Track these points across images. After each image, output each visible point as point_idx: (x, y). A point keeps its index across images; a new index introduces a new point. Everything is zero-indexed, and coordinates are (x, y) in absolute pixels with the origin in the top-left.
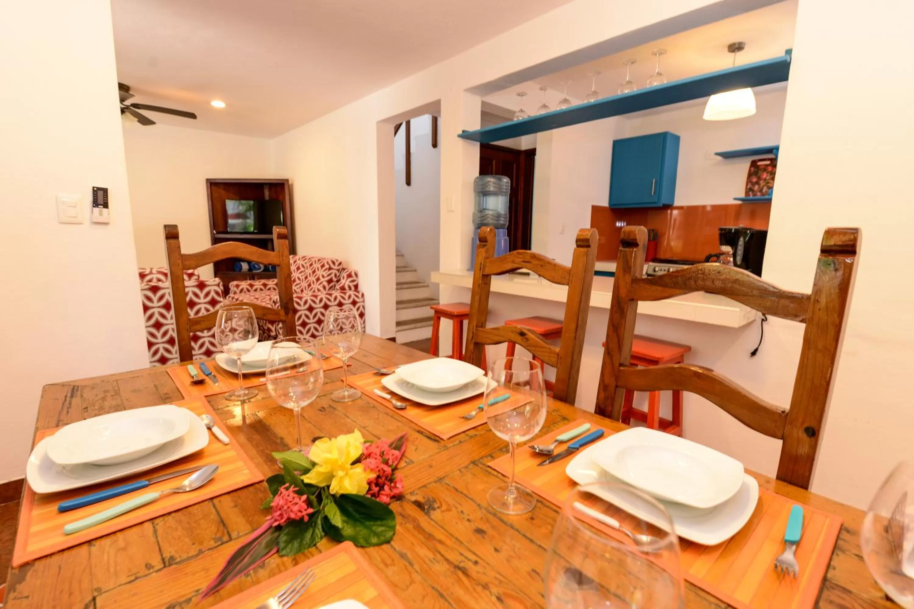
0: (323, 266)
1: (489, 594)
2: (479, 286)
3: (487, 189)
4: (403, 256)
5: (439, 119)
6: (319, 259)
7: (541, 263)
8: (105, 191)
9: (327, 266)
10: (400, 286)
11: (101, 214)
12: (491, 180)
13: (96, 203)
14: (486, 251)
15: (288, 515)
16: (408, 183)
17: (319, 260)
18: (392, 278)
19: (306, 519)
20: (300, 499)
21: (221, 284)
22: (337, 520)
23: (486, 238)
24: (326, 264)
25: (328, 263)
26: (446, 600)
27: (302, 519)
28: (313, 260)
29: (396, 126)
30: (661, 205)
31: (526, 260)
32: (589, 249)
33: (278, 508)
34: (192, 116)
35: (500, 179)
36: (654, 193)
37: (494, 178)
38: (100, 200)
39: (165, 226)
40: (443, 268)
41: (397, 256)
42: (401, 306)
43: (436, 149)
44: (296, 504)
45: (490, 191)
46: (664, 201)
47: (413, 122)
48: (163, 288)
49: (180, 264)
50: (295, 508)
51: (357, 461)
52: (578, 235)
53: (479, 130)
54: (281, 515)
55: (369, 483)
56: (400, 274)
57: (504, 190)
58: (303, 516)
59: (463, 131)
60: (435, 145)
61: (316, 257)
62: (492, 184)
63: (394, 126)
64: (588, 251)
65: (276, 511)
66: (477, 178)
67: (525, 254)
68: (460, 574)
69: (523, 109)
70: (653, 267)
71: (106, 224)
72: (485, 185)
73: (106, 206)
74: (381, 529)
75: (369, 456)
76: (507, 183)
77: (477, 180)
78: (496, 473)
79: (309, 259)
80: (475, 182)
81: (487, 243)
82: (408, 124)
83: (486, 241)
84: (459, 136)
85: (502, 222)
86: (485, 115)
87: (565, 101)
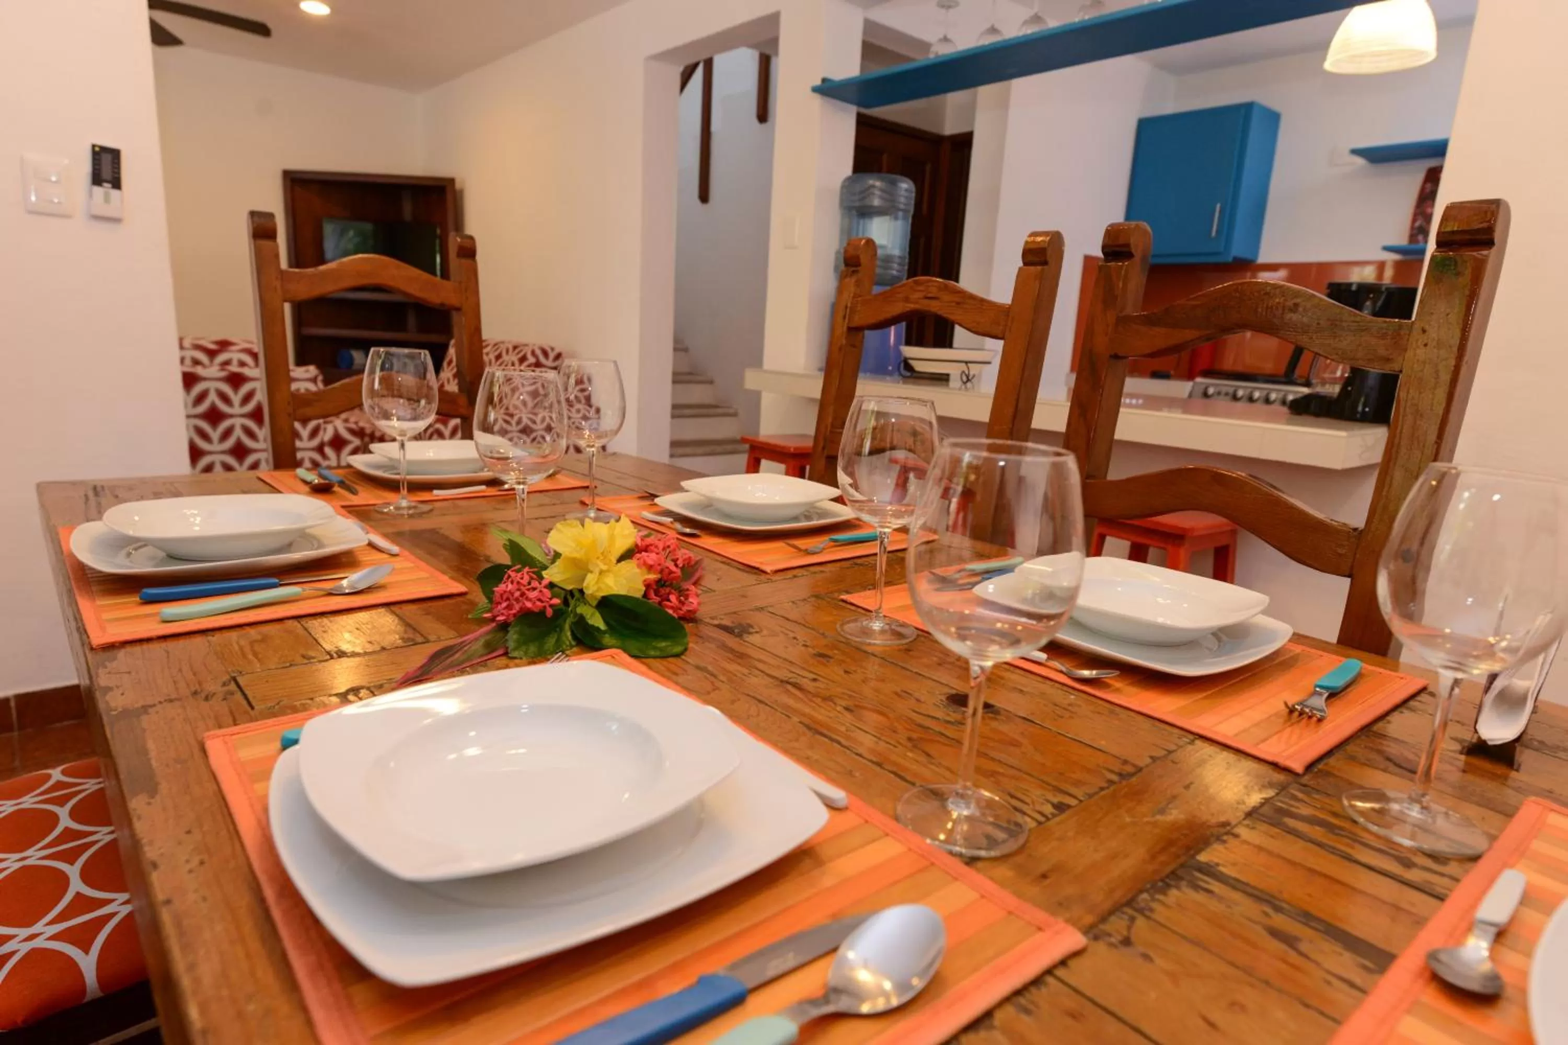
0: (523, 359)
1: (833, 705)
2: (840, 349)
3: (867, 202)
4: (686, 350)
5: (774, 61)
6: (515, 344)
7: (957, 300)
8: (115, 154)
9: (532, 360)
10: (679, 411)
11: (107, 199)
12: (875, 183)
13: (97, 179)
14: (858, 284)
15: (521, 604)
16: (704, 196)
17: (515, 348)
18: (665, 395)
19: (549, 612)
20: (540, 583)
21: (320, 378)
22: (597, 620)
23: (858, 257)
24: (529, 356)
25: (533, 353)
26: (767, 704)
27: (542, 612)
28: (503, 348)
29: (686, 68)
30: (1230, 259)
31: (930, 295)
32: (1045, 267)
33: (505, 597)
34: (261, 30)
35: (894, 183)
36: (1217, 231)
37: (882, 180)
38: (106, 172)
39: (253, 214)
40: (770, 361)
41: (676, 350)
42: (680, 451)
43: (764, 126)
44: (534, 589)
45: (872, 207)
46: (1237, 250)
47: (720, 62)
48: (205, 379)
49: (279, 287)
50: (533, 595)
51: (626, 556)
52: (1027, 242)
53: (856, 78)
54: (509, 607)
55: (648, 586)
56: (679, 386)
57: (902, 206)
58: (545, 607)
59: (824, 80)
60: (763, 115)
61: (509, 342)
62: (877, 192)
63: (681, 69)
64: (1043, 270)
65: (500, 603)
66: (848, 179)
67: (930, 284)
68: (789, 687)
69: (949, 37)
70: (1203, 387)
71: (117, 220)
72: (866, 192)
73: (116, 184)
74: (663, 644)
75: (646, 549)
76: (906, 190)
77: (847, 184)
78: (853, 608)
79: (495, 345)
80: (843, 187)
81: (859, 268)
82: (709, 64)
83: (858, 264)
84: (816, 90)
85: (895, 272)
86: (870, 51)
87: (1037, 19)
